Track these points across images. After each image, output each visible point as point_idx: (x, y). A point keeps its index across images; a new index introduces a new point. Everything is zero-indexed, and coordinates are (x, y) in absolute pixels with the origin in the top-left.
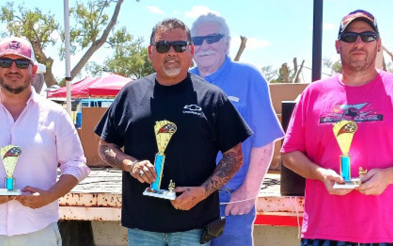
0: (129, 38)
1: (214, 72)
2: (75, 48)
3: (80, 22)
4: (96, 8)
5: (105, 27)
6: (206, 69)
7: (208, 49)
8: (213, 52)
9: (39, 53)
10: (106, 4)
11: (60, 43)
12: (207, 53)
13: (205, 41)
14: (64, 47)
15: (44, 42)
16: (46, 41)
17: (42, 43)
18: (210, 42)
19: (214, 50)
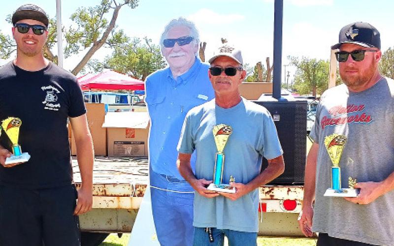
0: (126, 40)
1: (185, 72)
2: (78, 47)
3: (83, 26)
4: (97, 13)
5: (104, 30)
6: (178, 69)
7: (179, 51)
8: (184, 53)
9: (46, 51)
10: (105, 11)
11: (65, 44)
12: (178, 54)
13: (176, 43)
14: (68, 46)
15: (51, 42)
16: (53, 41)
17: (49, 44)
18: (181, 45)
19: (185, 51)
